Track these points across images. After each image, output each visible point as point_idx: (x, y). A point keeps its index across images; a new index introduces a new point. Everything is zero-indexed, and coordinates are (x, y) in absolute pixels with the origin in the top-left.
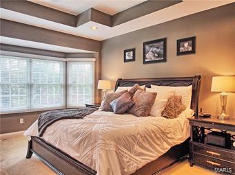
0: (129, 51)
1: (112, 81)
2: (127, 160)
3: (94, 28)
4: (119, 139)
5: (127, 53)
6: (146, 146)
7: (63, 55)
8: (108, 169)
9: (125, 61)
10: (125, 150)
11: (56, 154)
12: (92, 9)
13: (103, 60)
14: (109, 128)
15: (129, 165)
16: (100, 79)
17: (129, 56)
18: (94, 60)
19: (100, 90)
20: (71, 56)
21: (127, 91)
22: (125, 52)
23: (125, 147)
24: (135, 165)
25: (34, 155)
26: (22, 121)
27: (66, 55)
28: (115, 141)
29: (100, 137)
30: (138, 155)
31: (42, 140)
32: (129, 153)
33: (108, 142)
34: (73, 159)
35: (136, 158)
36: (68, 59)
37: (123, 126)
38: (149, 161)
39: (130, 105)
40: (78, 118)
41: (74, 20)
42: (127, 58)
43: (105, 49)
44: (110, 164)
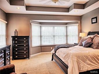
0: (94, 18)
1: (86, 33)
2: (83, 65)
3: (76, 11)
4: (79, 57)
5: (93, 20)
6: (94, 62)
7: (65, 24)
8: (73, 67)
9: (92, 23)
10: (82, 61)
11: (58, 60)
12: (74, 4)
13: (82, 24)
14: (76, 52)
15: (83, 68)
16: (81, 32)
17: (94, 21)
18: (78, 24)
19: (81, 37)
20: (69, 24)
21: (91, 37)
22: (92, 19)
23: (81, 60)
24: (86, 68)
25: (54, 60)
26: (52, 48)
27: (66, 24)
28: (77, 57)
29: (71, 55)
30: (89, 65)
31: (55, 55)
32: (84, 63)
33: (74, 57)
34: (63, 62)
35: (87, 65)
36: (67, 25)
37: (83, 52)
38: (95, 69)
39: (91, 44)
40: (66, 48)
41: (68, 9)
42: (93, 22)
43: (83, 19)
44: (74, 65)
